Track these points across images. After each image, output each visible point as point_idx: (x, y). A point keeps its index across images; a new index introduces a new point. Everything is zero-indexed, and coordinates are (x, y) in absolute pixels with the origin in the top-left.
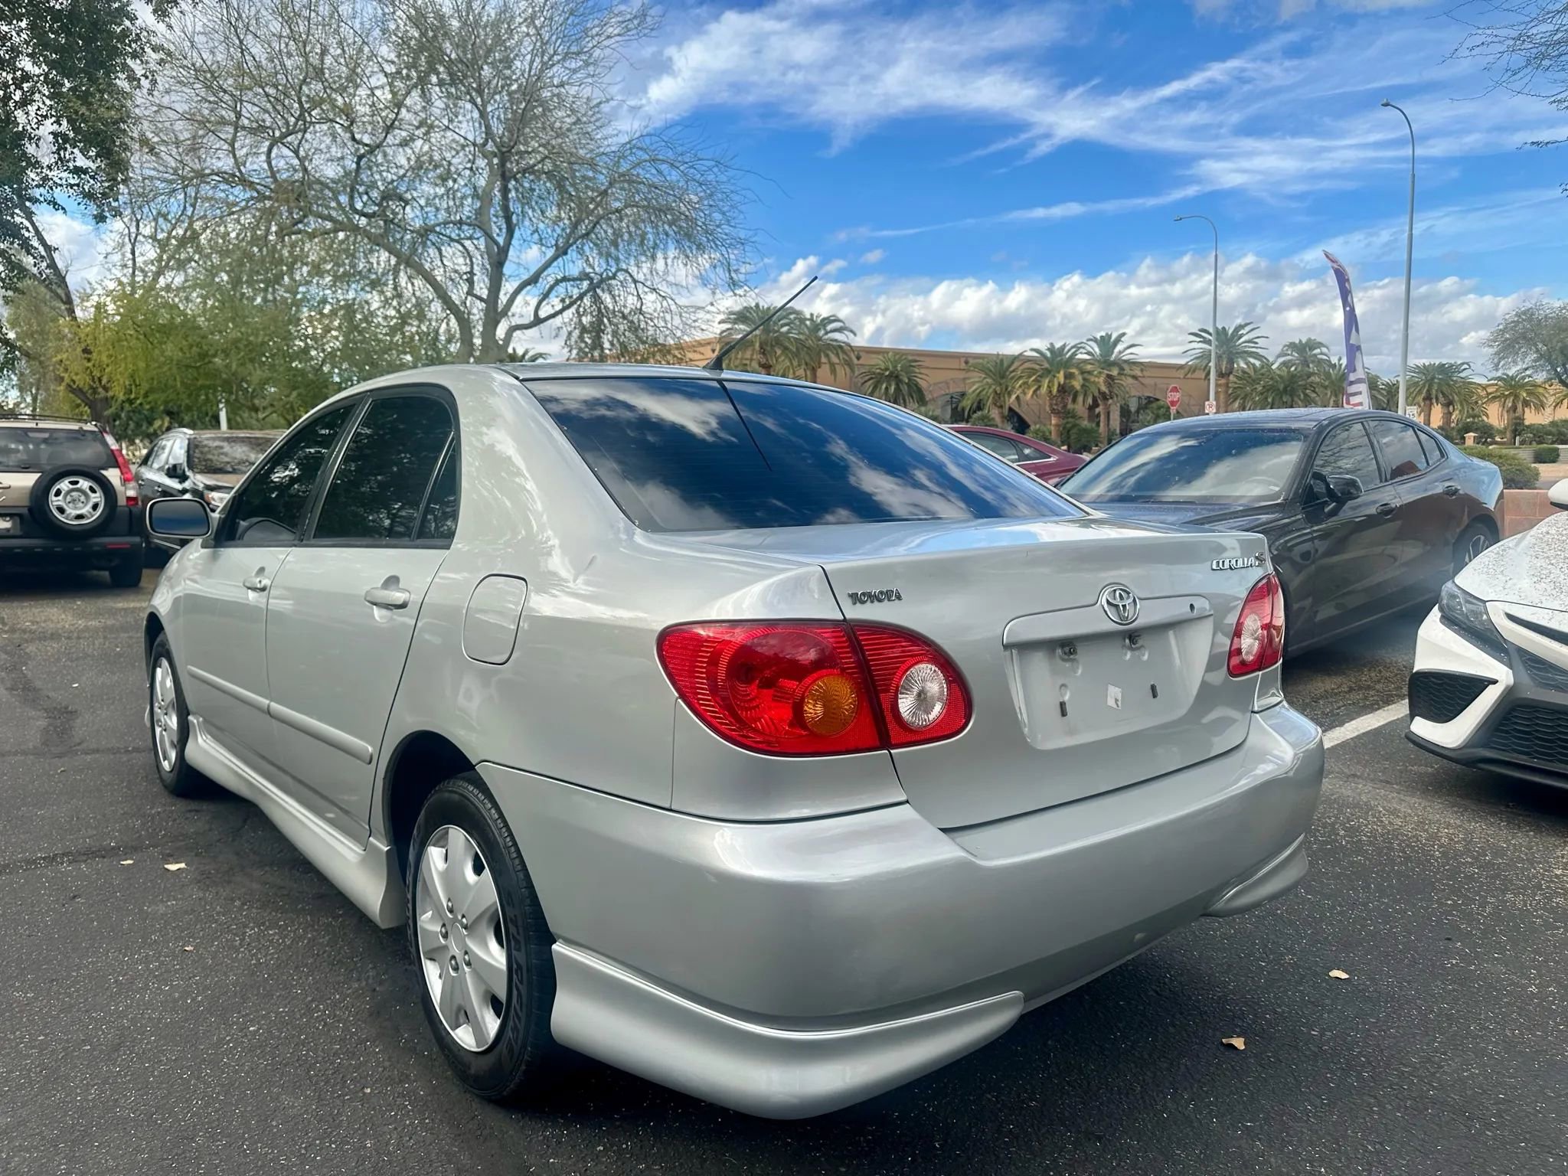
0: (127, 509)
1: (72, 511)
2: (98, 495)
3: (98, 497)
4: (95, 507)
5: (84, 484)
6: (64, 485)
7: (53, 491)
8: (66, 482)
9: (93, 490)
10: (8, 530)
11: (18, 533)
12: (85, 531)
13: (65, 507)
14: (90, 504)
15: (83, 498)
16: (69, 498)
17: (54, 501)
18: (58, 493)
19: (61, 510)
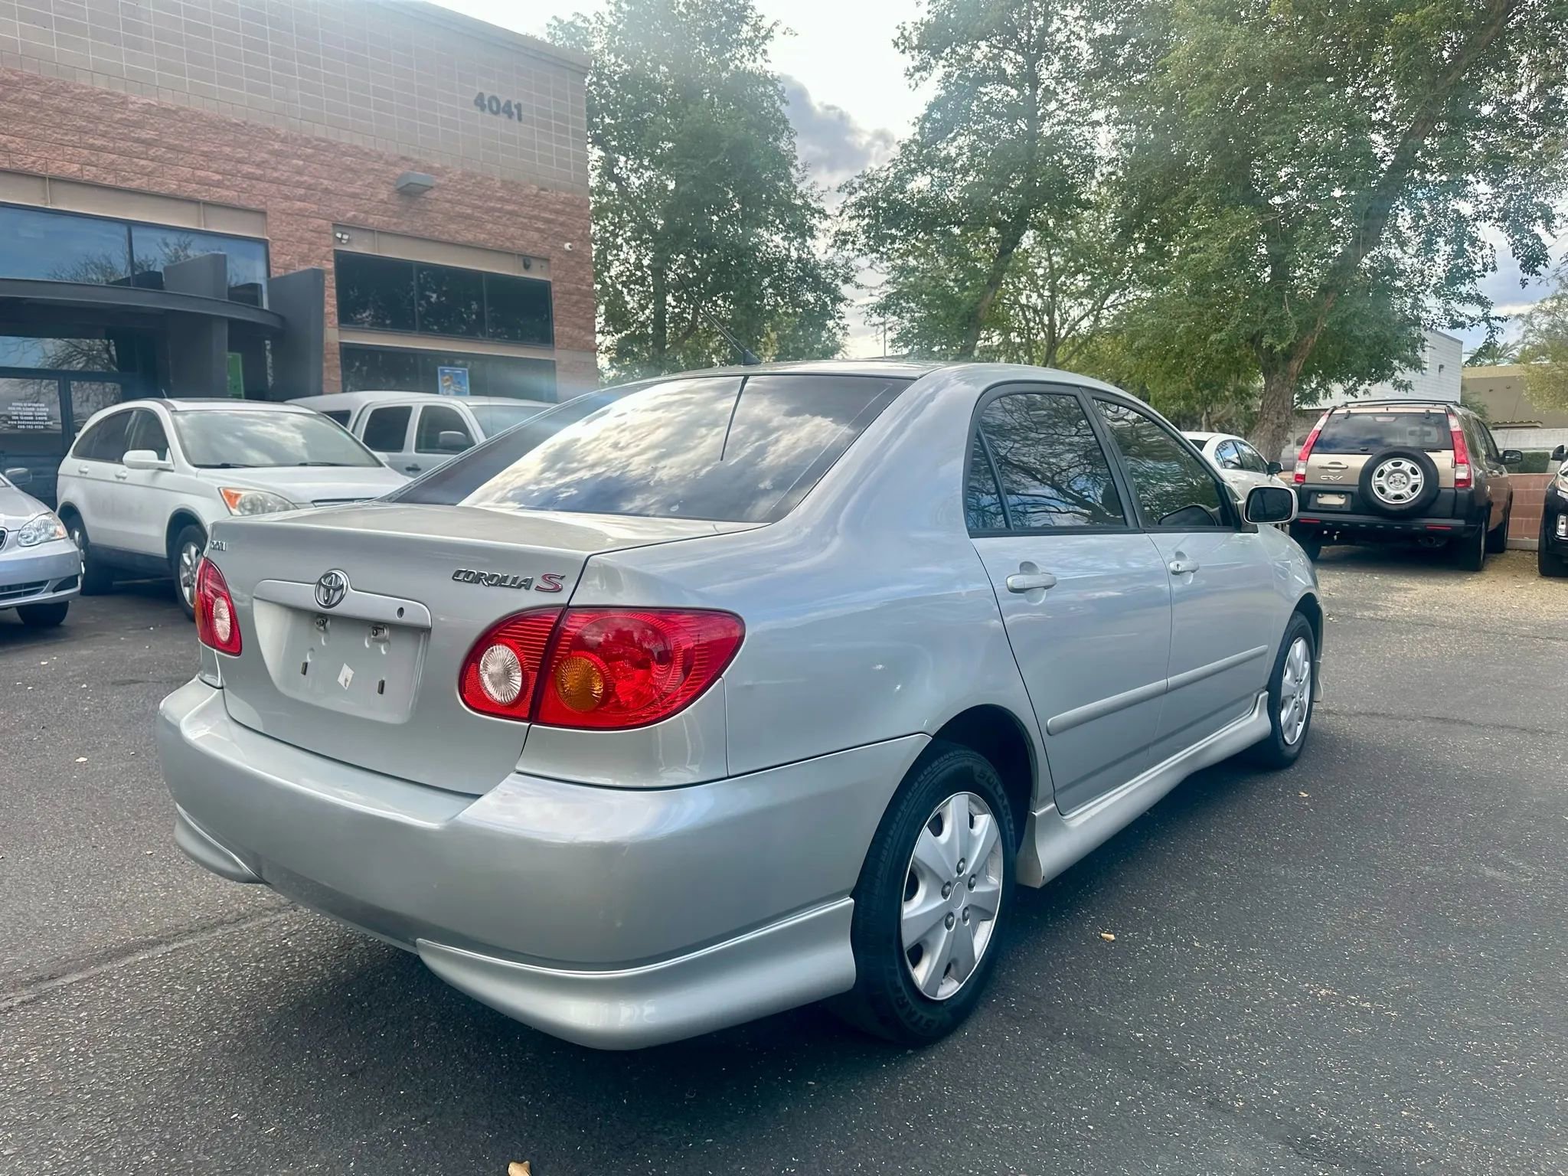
0: (1453, 491)
1: (1391, 491)
2: (1418, 476)
3: (1418, 479)
4: (1414, 488)
5: (1407, 465)
6: (1388, 466)
7: (1377, 472)
8: (1390, 464)
9: (1414, 472)
10: (1341, 506)
11: (1349, 509)
12: (1401, 511)
13: (1386, 487)
14: (1410, 486)
15: (1404, 480)
16: (1391, 479)
17: (1376, 481)
18: (1381, 474)
19: (1382, 490)
